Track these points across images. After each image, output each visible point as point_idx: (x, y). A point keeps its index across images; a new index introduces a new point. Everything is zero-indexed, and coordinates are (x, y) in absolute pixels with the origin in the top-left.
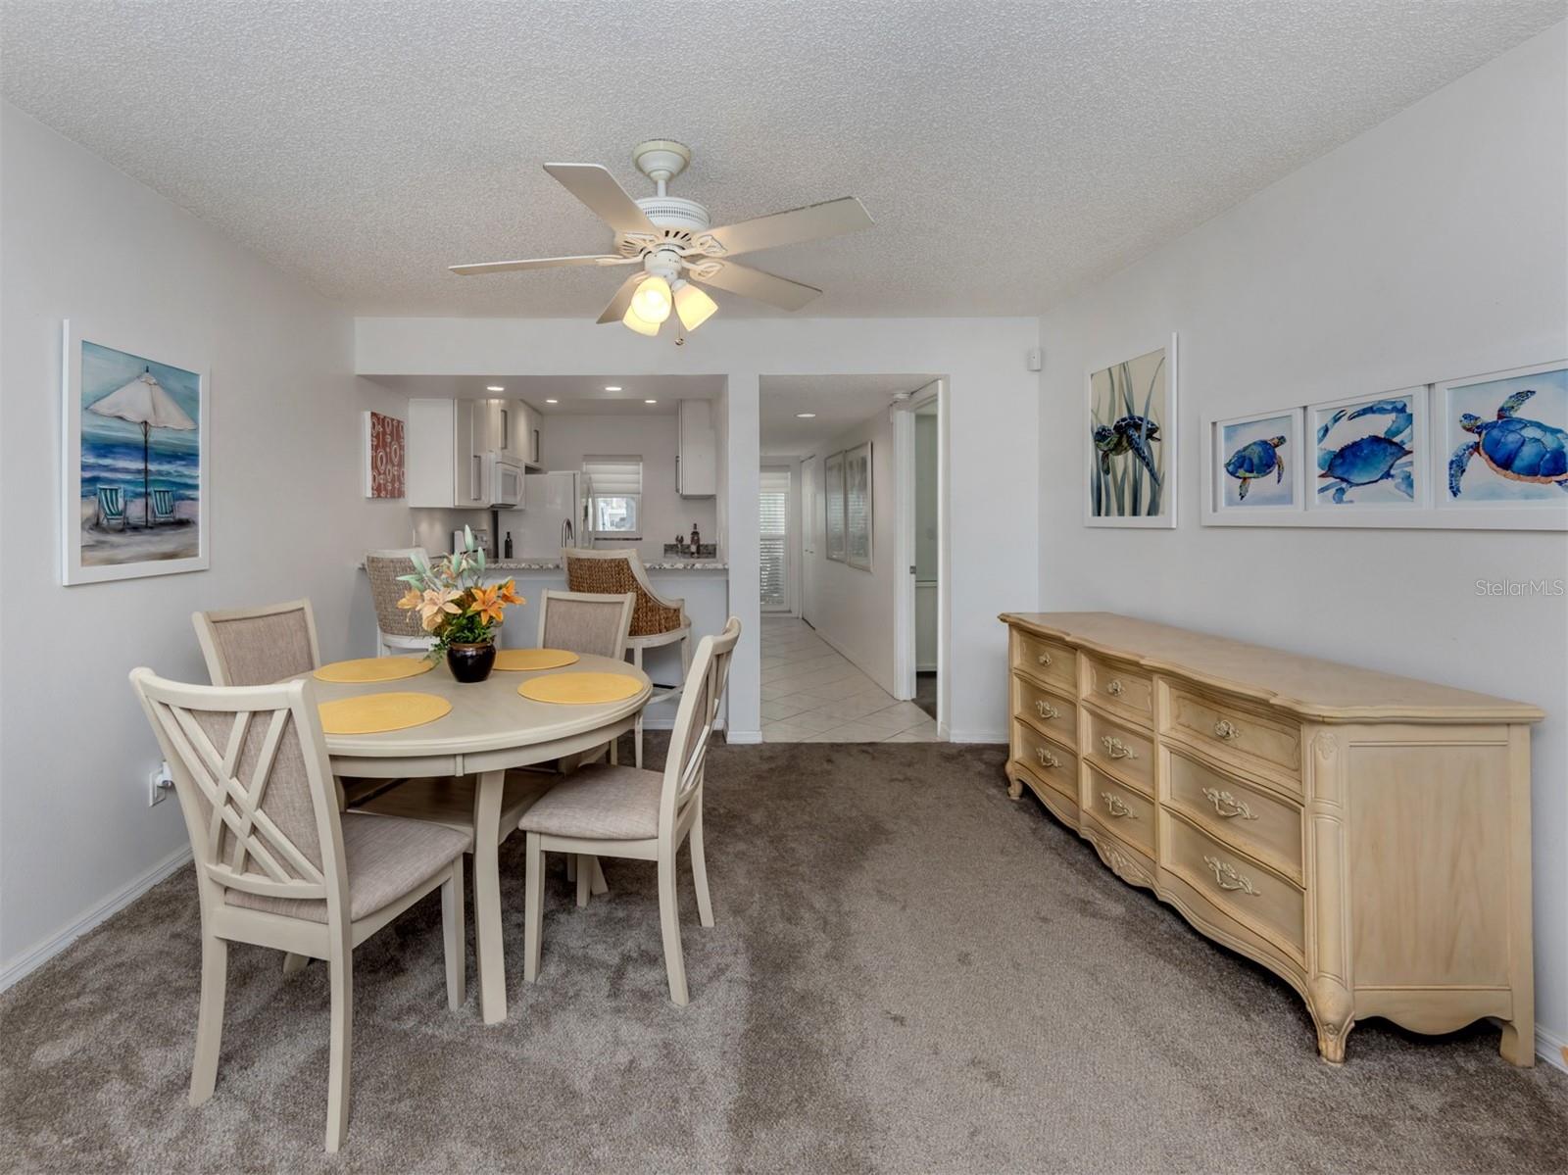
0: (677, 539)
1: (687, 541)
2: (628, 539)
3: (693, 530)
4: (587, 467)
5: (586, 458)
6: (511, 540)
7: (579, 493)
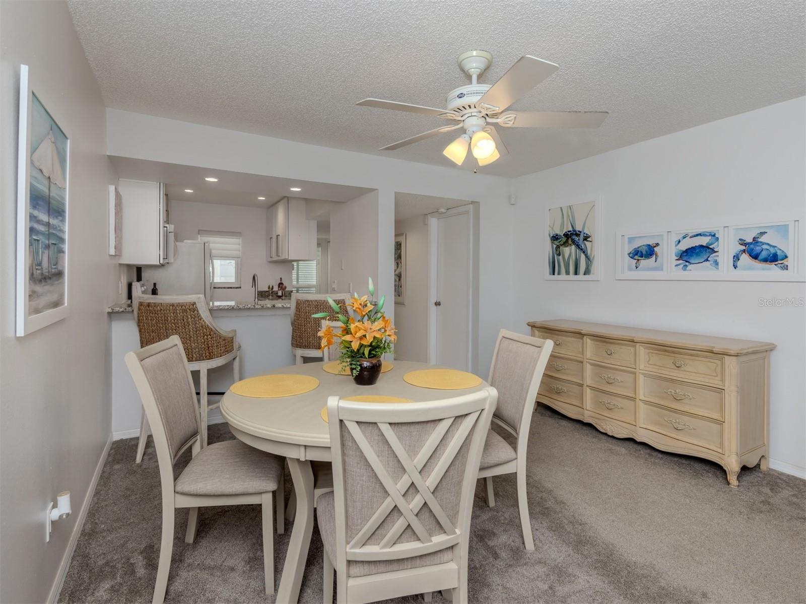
0: (269, 287)
1: (276, 288)
2: (231, 288)
3: (279, 282)
4: (202, 239)
5: (200, 232)
6: (156, 289)
7: (207, 256)
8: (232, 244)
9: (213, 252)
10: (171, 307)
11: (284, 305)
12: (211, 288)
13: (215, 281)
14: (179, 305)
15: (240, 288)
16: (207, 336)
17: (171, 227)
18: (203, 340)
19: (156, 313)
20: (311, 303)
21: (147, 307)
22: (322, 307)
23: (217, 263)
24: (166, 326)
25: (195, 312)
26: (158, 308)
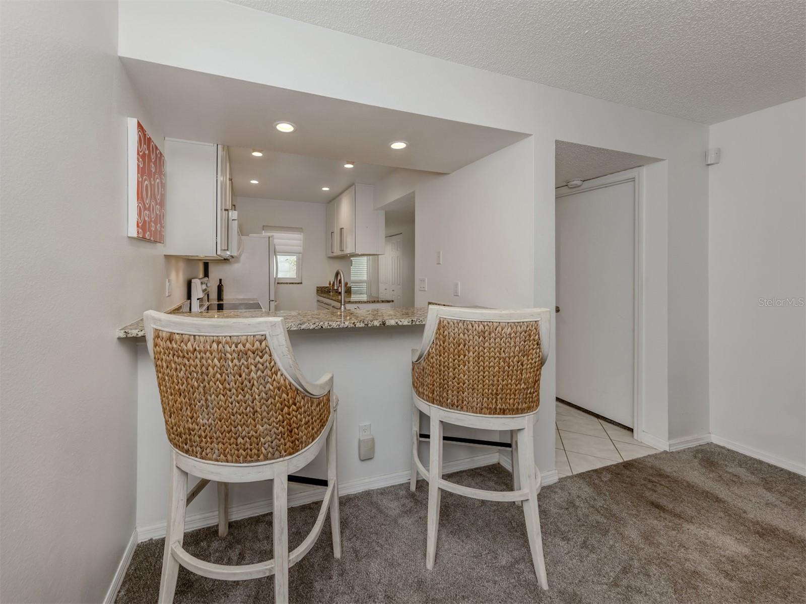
2: (293, 283)
5: (265, 228)
6: (222, 285)
7: (272, 251)
8: (294, 240)
9: (277, 247)
10: (215, 345)
11: (399, 323)
12: (275, 283)
13: (280, 276)
14: (230, 340)
15: (301, 283)
16: (289, 408)
17: (234, 214)
18: (280, 417)
19: (184, 357)
20: (470, 327)
21: (168, 342)
22: (493, 335)
23: (281, 258)
24: (205, 387)
25: (266, 357)
26: (189, 344)
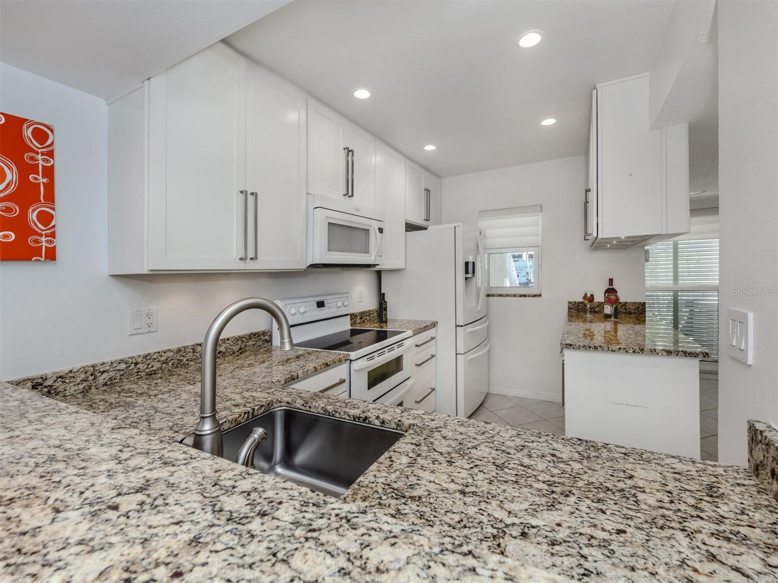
0: (585, 297)
1: (599, 298)
2: (525, 296)
3: (608, 287)
4: (484, 224)
5: (481, 214)
15: (540, 295)
